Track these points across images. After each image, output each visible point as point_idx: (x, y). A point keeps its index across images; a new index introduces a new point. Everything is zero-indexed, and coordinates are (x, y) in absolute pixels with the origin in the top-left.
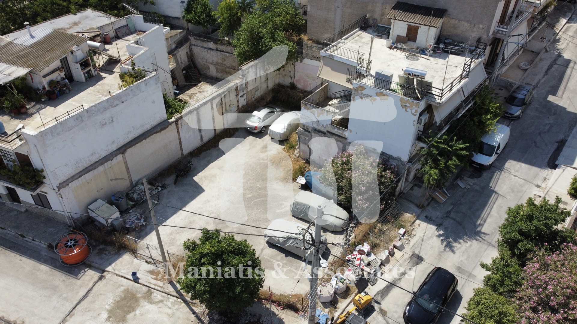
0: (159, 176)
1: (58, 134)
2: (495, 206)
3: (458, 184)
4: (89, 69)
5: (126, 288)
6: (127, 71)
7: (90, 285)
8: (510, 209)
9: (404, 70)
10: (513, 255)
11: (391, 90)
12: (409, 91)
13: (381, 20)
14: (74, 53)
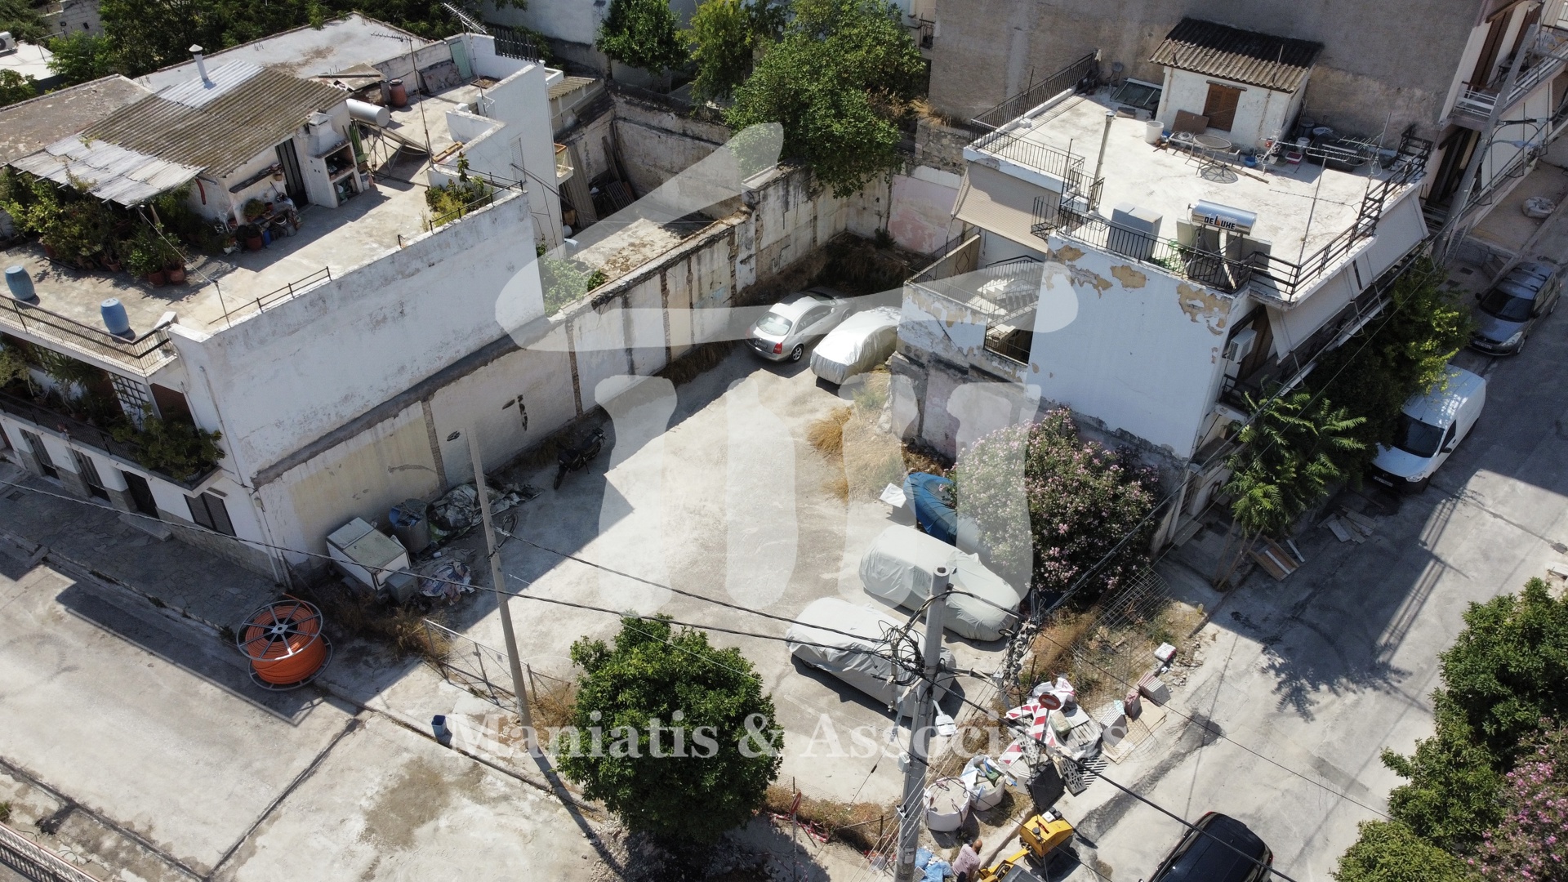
0: (514, 466)
1: (262, 342)
2: (1432, 597)
3: (1330, 529)
4: (347, 173)
5: (415, 756)
6: (445, 183)
7: (324, 744)
8: (1475, 607)
9: (1193, 206)
10: (1477, 737)
11: (1155, 261)
12: (1204, 267)
13: (1136, 68)
14: (312, 129)
